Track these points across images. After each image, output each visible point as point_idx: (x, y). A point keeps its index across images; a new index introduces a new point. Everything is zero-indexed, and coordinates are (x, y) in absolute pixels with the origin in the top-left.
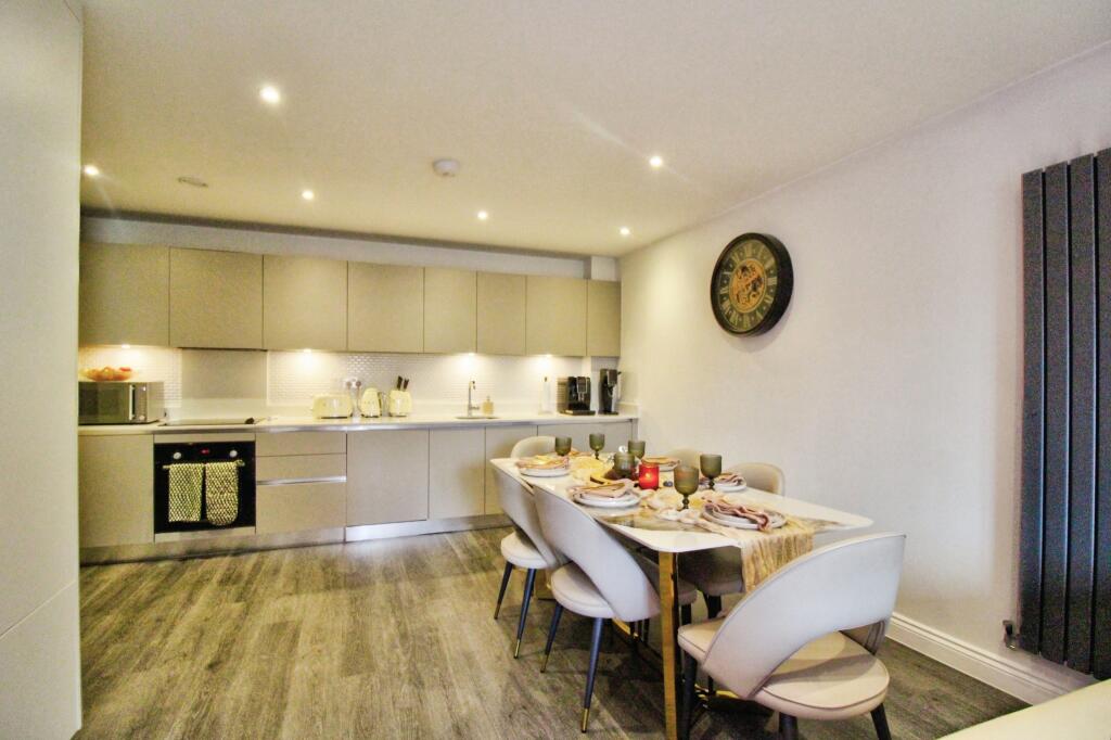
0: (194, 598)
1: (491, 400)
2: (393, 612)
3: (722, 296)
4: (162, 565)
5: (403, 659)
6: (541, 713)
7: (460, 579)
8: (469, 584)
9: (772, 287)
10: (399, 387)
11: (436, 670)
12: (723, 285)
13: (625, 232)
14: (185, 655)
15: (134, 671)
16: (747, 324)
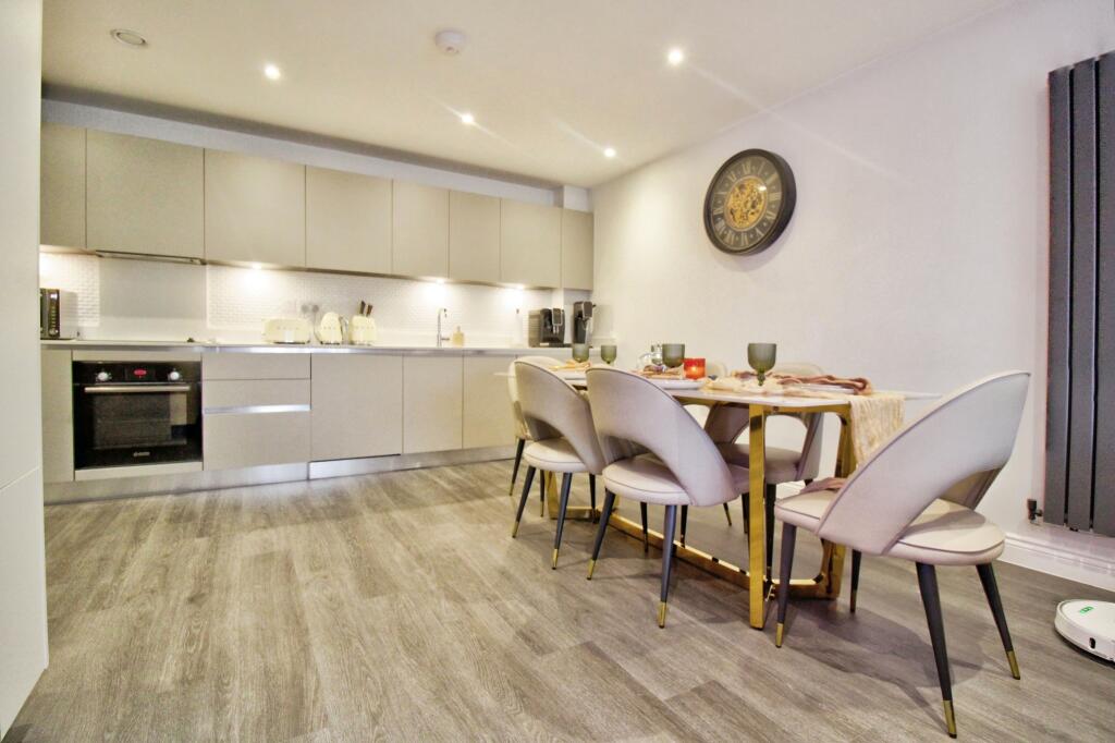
0: (142, 536)
1: (462, 331)
2: (396, 537)
3: (715, 217)
4: (86, 507)
5: (428, 578)
6: (607, 615)
7: (456, 506)
8: (470, 510)
9: (775, 202)
10: (362, 312)
11: (472, 585)
12: (716, 205)
13: (610, 153)
14: (152, 592)
15: (88, 611)
16: (745, 242)
